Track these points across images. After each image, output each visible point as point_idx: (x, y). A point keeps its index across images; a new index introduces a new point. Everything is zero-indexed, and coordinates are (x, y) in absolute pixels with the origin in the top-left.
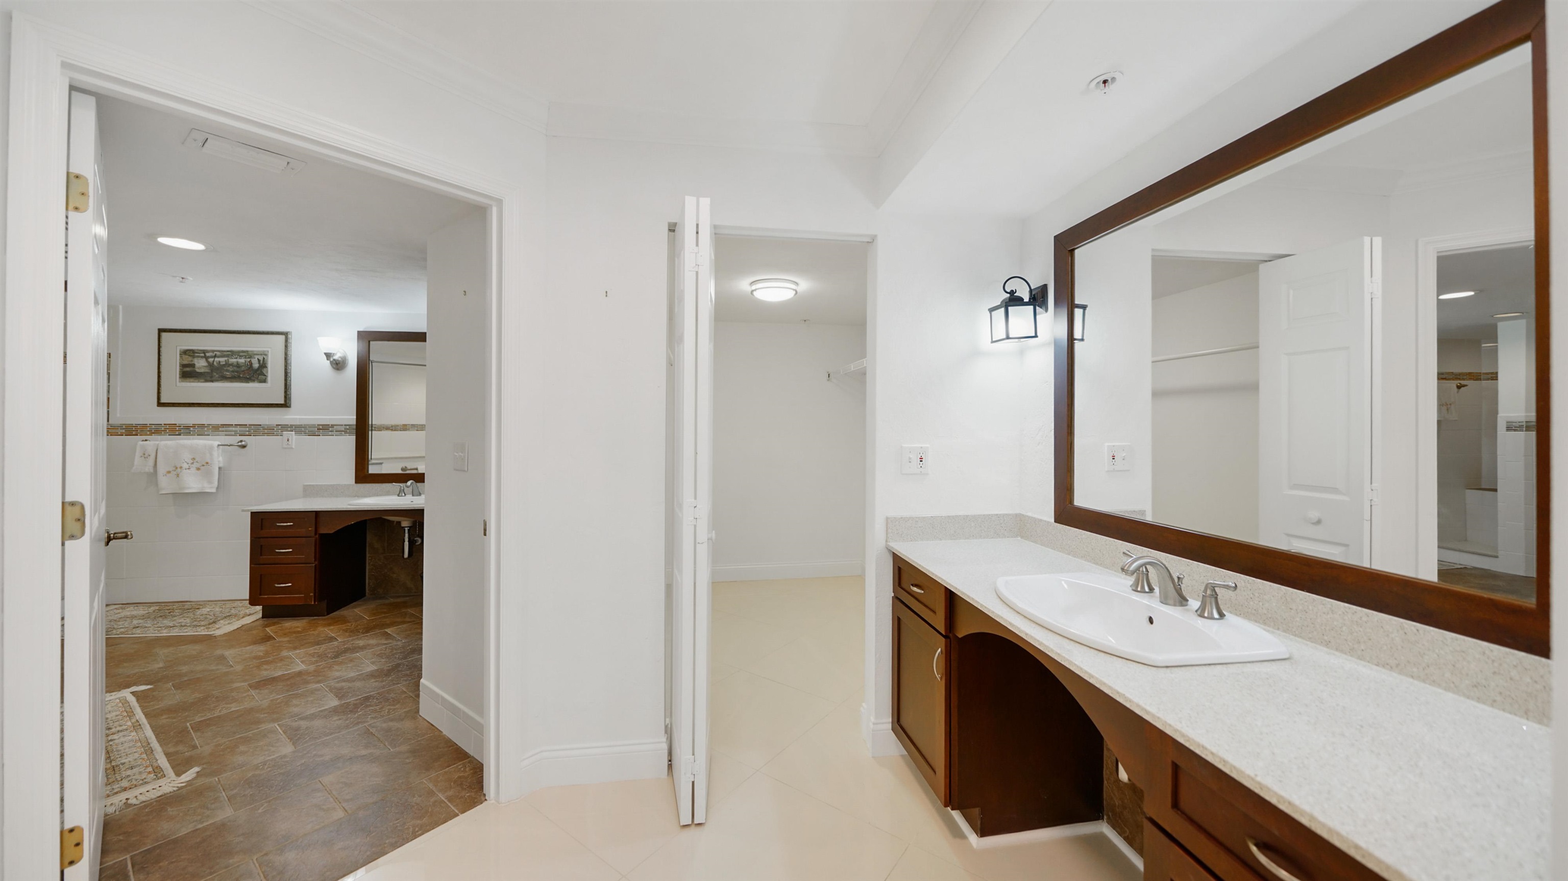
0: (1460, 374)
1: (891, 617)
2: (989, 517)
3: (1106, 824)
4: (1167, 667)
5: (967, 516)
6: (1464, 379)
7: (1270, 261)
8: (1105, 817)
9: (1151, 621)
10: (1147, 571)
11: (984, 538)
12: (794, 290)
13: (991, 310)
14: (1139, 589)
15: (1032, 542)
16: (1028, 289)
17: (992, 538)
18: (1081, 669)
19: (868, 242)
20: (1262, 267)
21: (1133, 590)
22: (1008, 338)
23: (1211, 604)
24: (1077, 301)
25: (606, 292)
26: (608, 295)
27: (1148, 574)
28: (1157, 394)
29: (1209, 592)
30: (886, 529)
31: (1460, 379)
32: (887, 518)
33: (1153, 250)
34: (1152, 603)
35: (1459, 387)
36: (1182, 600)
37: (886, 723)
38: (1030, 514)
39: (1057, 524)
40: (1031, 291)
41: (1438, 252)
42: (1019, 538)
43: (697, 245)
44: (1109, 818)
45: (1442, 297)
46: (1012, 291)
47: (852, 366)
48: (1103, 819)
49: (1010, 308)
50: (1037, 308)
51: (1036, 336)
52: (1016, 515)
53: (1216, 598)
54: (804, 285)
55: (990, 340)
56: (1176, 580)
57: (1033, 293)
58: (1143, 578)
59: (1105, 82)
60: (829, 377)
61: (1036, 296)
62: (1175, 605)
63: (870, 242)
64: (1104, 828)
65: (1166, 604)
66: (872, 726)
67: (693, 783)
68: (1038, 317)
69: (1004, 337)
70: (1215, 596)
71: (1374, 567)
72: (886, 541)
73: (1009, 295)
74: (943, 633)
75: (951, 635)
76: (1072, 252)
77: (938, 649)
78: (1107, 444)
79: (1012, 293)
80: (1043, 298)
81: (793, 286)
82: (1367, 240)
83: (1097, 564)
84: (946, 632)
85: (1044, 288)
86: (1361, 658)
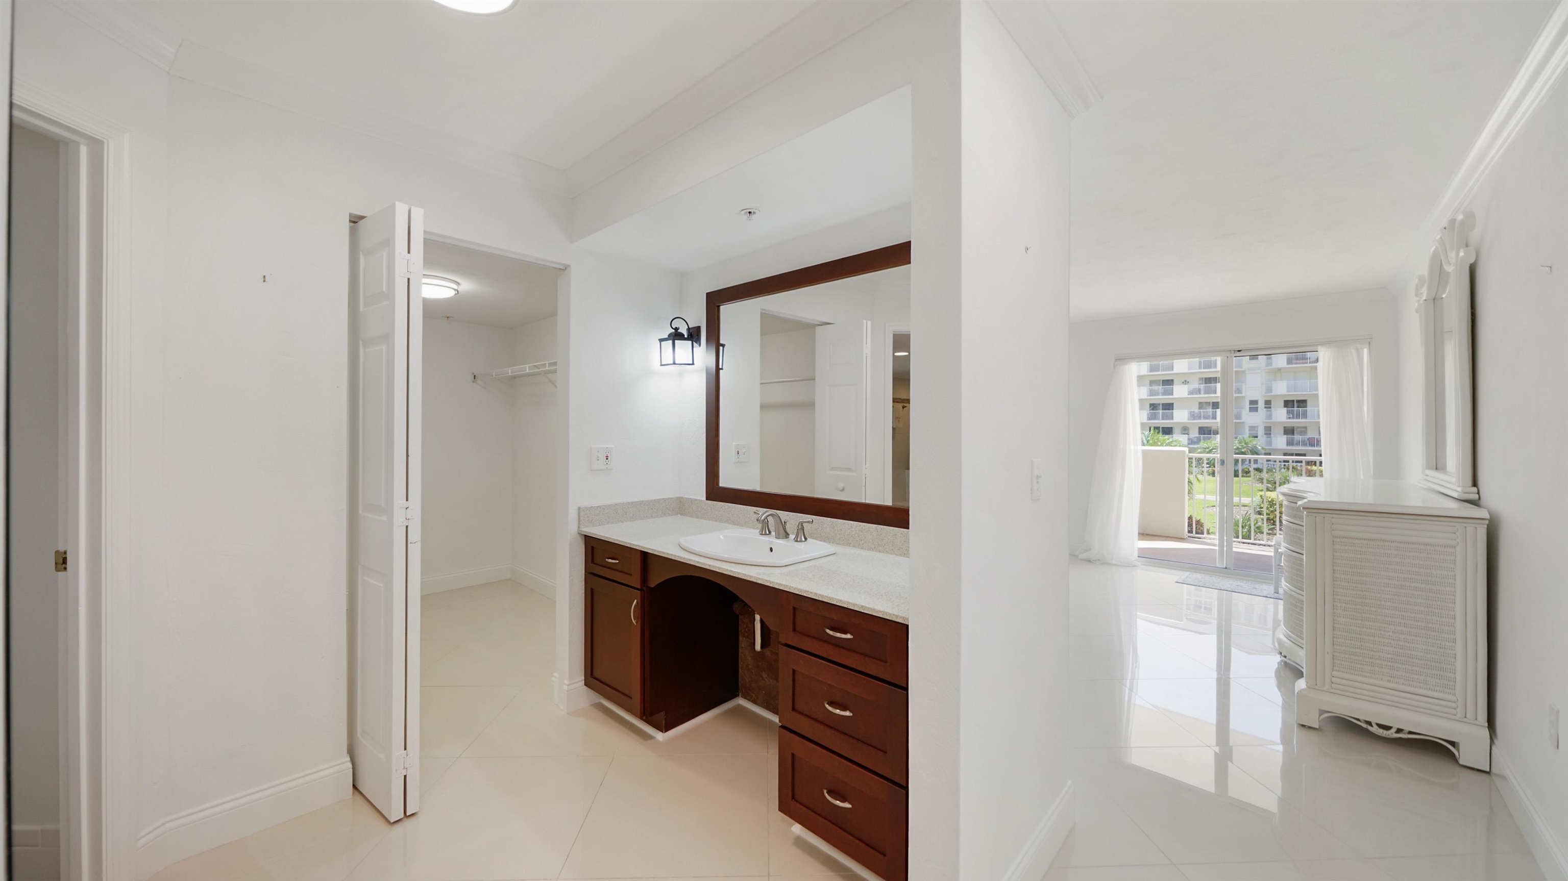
0: (904, 399)
1: (584, 591)
2: (658, 501)
3: (741, 698)
4: (786, 566)
5: (642, 501)
6: (905, 403)
7: (821, 325)
8: (740, 694)
9: (771, 550)
10: (768, 521)
11: (655, 518)
12: (455, 290)
13: (661, 340)
14: (764, 533)
15: (690, 516)
16: (687, 327)
17: (660, 517)
18: (745, 575)
19: (560, 269)
20: (817, 328)
21: (760, 534)
22: (674, 363)
23: (801, 533)
24: (721, 342)
25: (264, 277)
26: (266, 280)
27: (768, 524)
28: (764, 407)
29: (800, 527)
30: (578, 517)
31: (903, 403)
32: (579, 508)
33: (761, 309)
34: (772, 540)
35: (904, 407)
36: (787, 535)
37: (579, 682)
38: (686, 496)
39: (709, 501)
40: (689, 329)
41: (894, 332)
42: (679, 516)
43: (409, 252)
44: (742, 692)
45: (896, 354)
46: (676, 328)
47: (510, 370)
48: (739, 696)
49: (676, 342)
50: (694, 343)
51: (693, 364)
52: (677, 498)
53: (803, 530)
54: (467, 286)
55: (660, 364)
56: (783, 523)
57: (691, 331)
58: (765, 527)
59: (750, 213)
60: (475, 378)
61: (692, 333)
62: (783, 538)
63: (562, 269)
64: (741, 701)
65: (779, 538)
66: (566, 687)
67: (405, 777)
68: (694, 349)
69: (672, 362)
70: (803, 528)
71: (867, 502)
72: (579, 527)
73: (674, 331)
74: (639, 587)
75: (645, 588)
76: (719, 307)
77: (634, 601)
78: (734, 444)
79: (676, 329)
80: (697, 336)
81: (455, 287)
82: (865, 322)
83: (735, 524)
84: (641, 586)
85: (698, 329)
86: (862, 548)
